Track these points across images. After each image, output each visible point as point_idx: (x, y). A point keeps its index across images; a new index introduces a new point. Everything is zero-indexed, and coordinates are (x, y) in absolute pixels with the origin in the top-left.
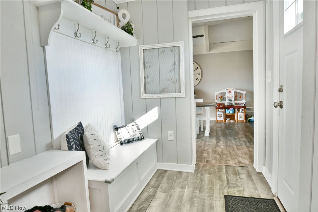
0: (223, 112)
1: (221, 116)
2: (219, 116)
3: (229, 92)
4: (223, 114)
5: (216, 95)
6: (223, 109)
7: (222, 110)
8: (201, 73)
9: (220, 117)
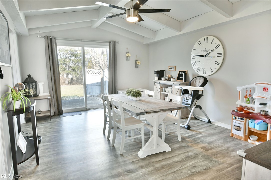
0: (243, 123)
1: (239, 129)
2: (236, 128)
3: (264, 88)
4: (242, 127)
5: (239, 92)
6: (244, 117)
7: (241, 119)
8: (223, 54)
9: (237, 130)
